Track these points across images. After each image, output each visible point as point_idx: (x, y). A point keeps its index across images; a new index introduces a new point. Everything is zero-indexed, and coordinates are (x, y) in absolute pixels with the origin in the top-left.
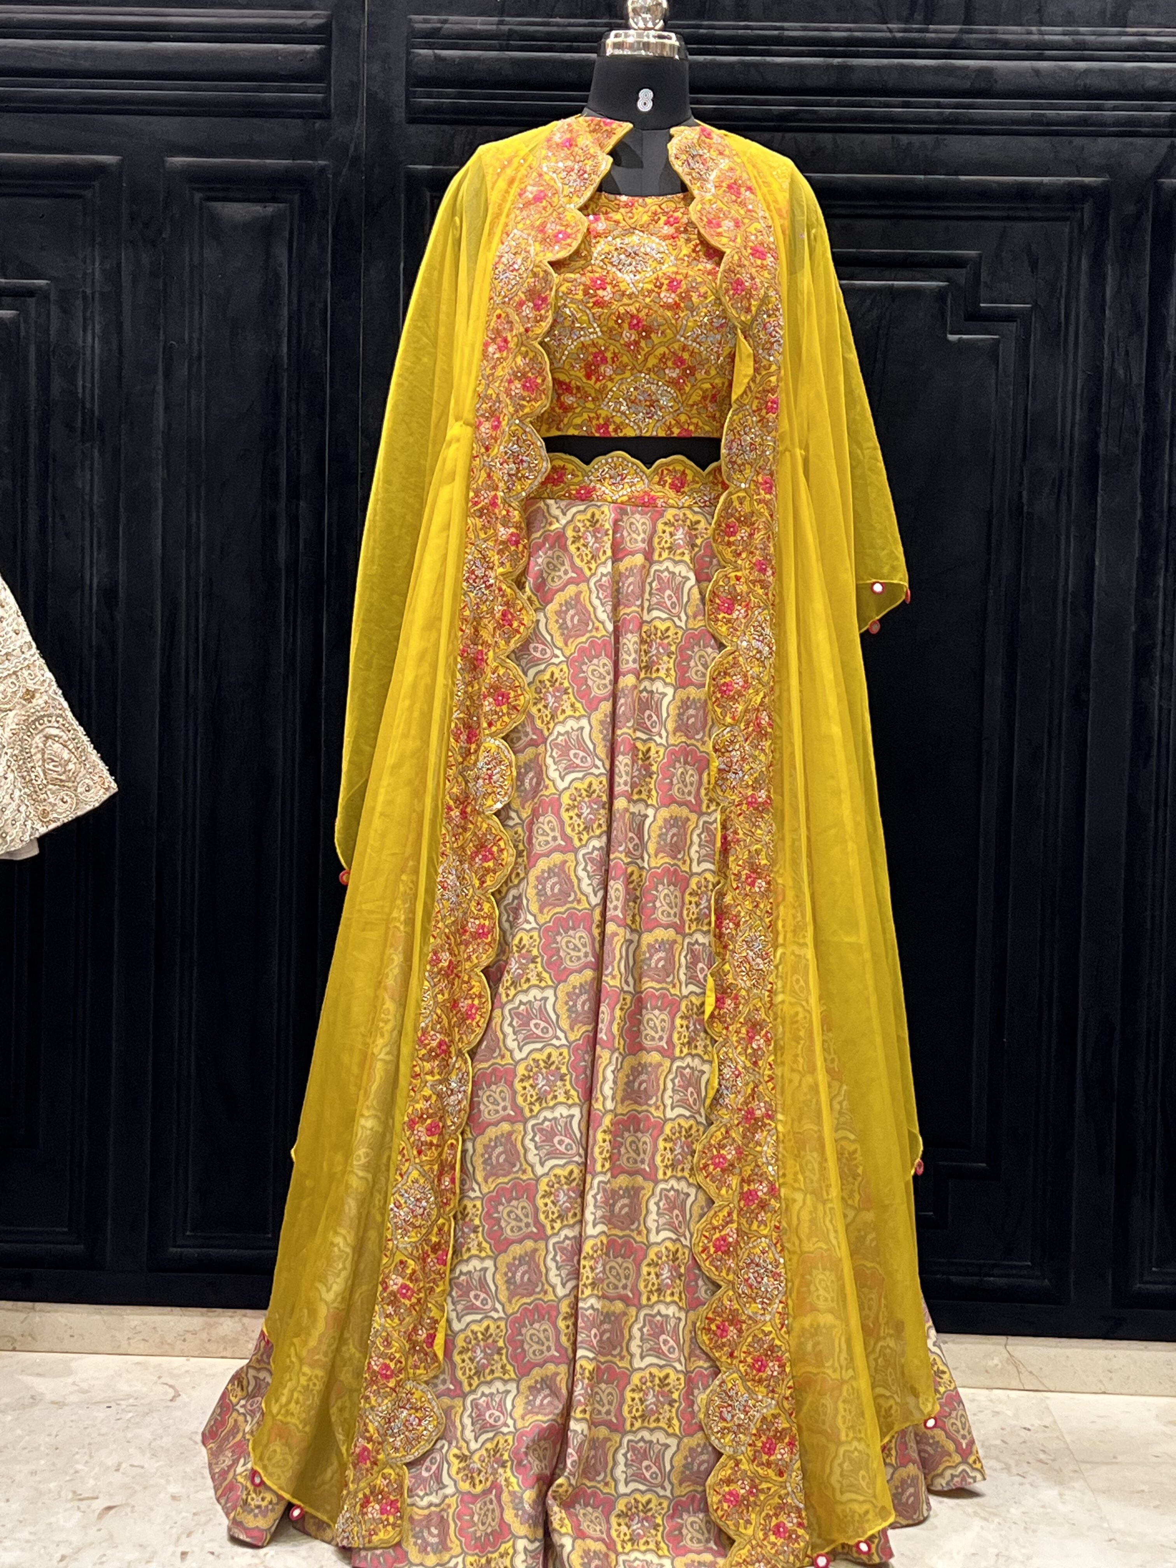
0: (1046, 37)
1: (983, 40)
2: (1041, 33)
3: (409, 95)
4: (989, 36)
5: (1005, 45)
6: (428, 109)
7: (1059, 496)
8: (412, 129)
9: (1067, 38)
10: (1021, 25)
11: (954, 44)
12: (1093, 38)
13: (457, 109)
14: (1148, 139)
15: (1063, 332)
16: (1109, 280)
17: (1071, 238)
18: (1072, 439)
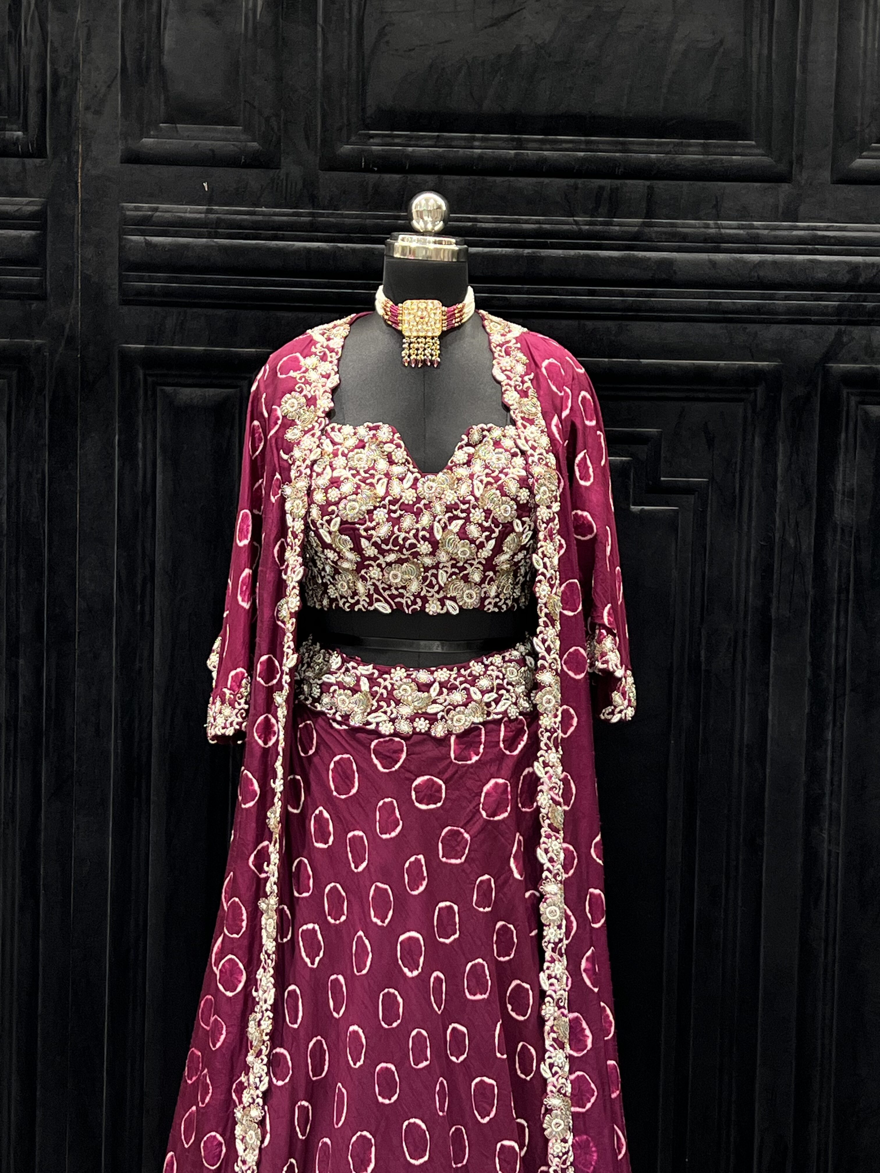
0: (723, 231)
1: (665, 233)
2: (719, 227)
3: (122, 279)
4: (669, 229)
5: (685, 238)
6: (139, 293)
7: (734, 656)
8: (125, 309)
9: (741, 232)
10: (700, 219)
11: (636, 237)
12: (766, 232)
13: (167, 293)
14: (817, 327)
15: (737, 504)
16: (781, 457)
17: (745, 418)
18: (746, 602)
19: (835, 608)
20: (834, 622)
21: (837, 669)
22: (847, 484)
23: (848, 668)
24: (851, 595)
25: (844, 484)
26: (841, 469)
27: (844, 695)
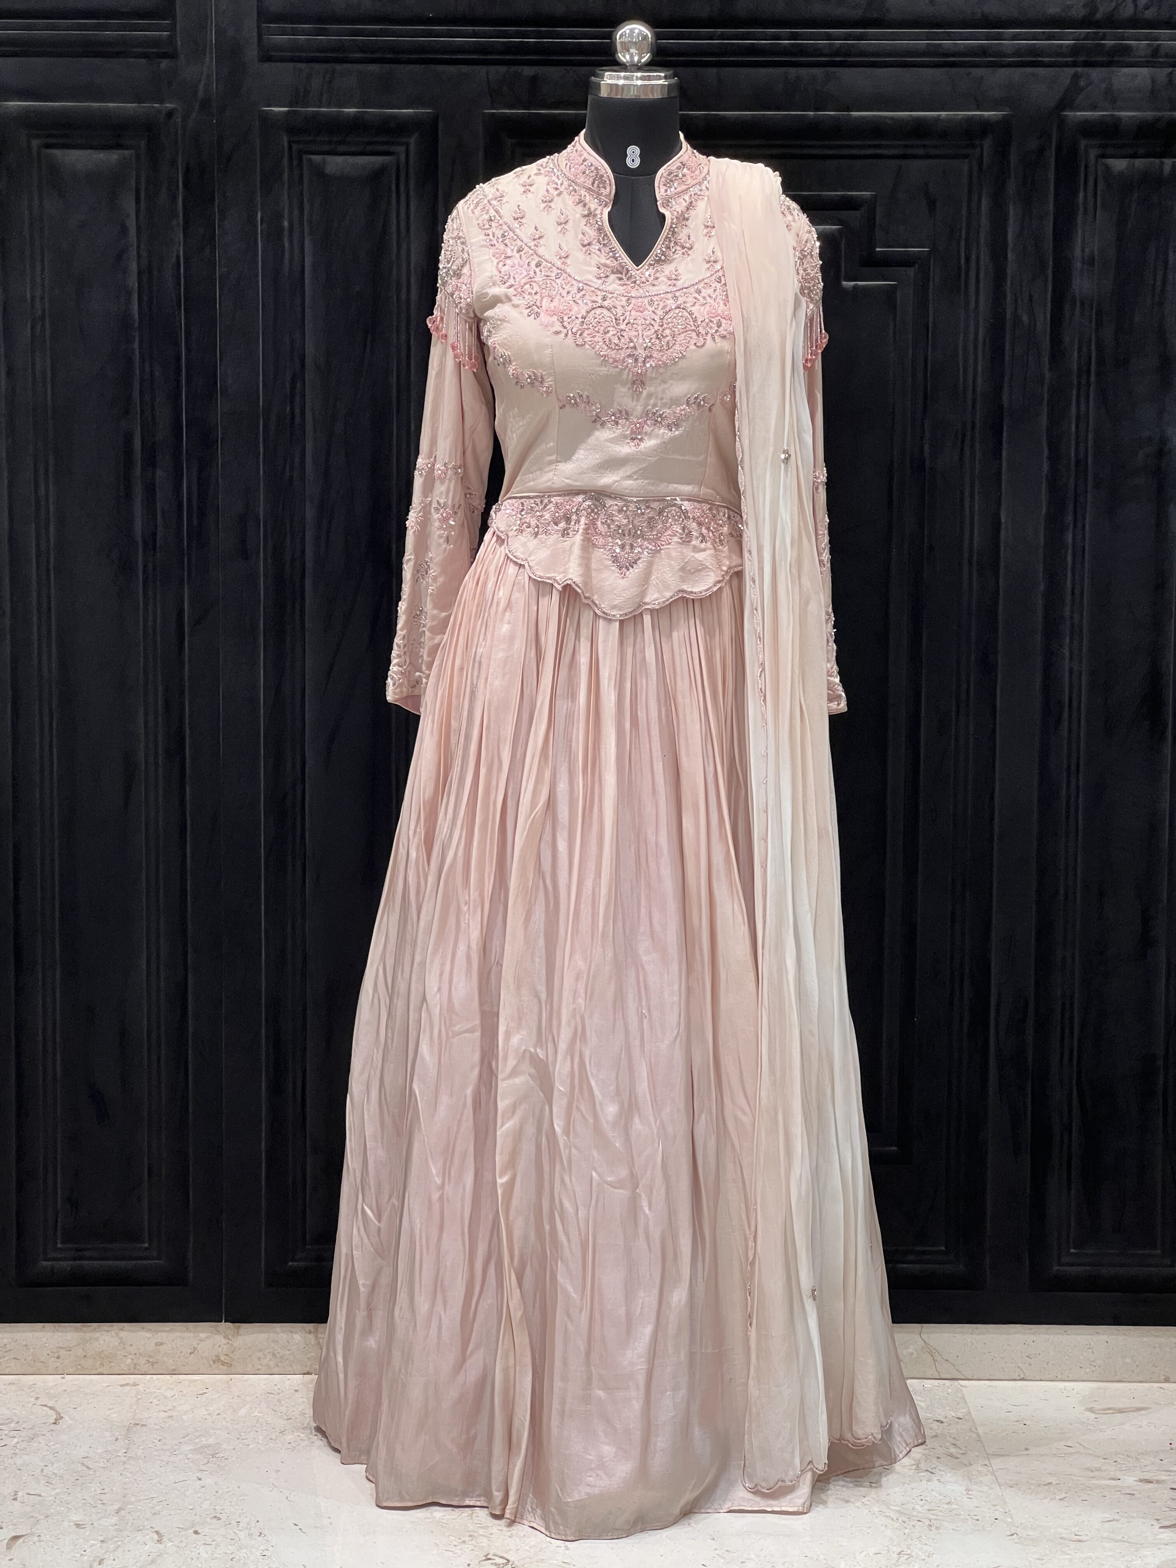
3: (261, 32)
6: (281, 47)
8: (266, 68)
13: (315, 47)
14: (1050, 69)
15: (963, 277)
16: (1011, 220)
17: (970, 177)
18: (974, 390)
19: (1074, 392)
20: (1073, 409)
21: (1078, 462)
22: (1087, 250)
23: (1090, 461)
24: (1093, 378)
25: (1083, 251)
26: (1080, 231)
27: (1086, 492)
